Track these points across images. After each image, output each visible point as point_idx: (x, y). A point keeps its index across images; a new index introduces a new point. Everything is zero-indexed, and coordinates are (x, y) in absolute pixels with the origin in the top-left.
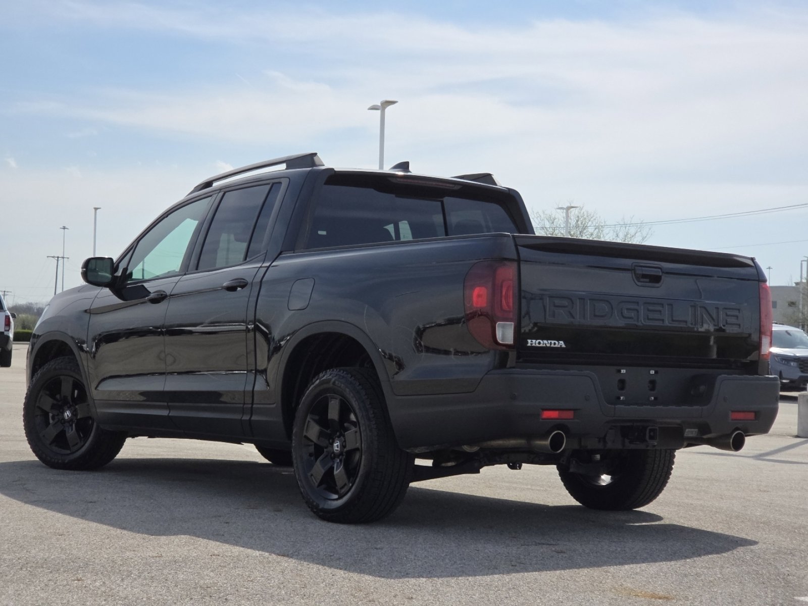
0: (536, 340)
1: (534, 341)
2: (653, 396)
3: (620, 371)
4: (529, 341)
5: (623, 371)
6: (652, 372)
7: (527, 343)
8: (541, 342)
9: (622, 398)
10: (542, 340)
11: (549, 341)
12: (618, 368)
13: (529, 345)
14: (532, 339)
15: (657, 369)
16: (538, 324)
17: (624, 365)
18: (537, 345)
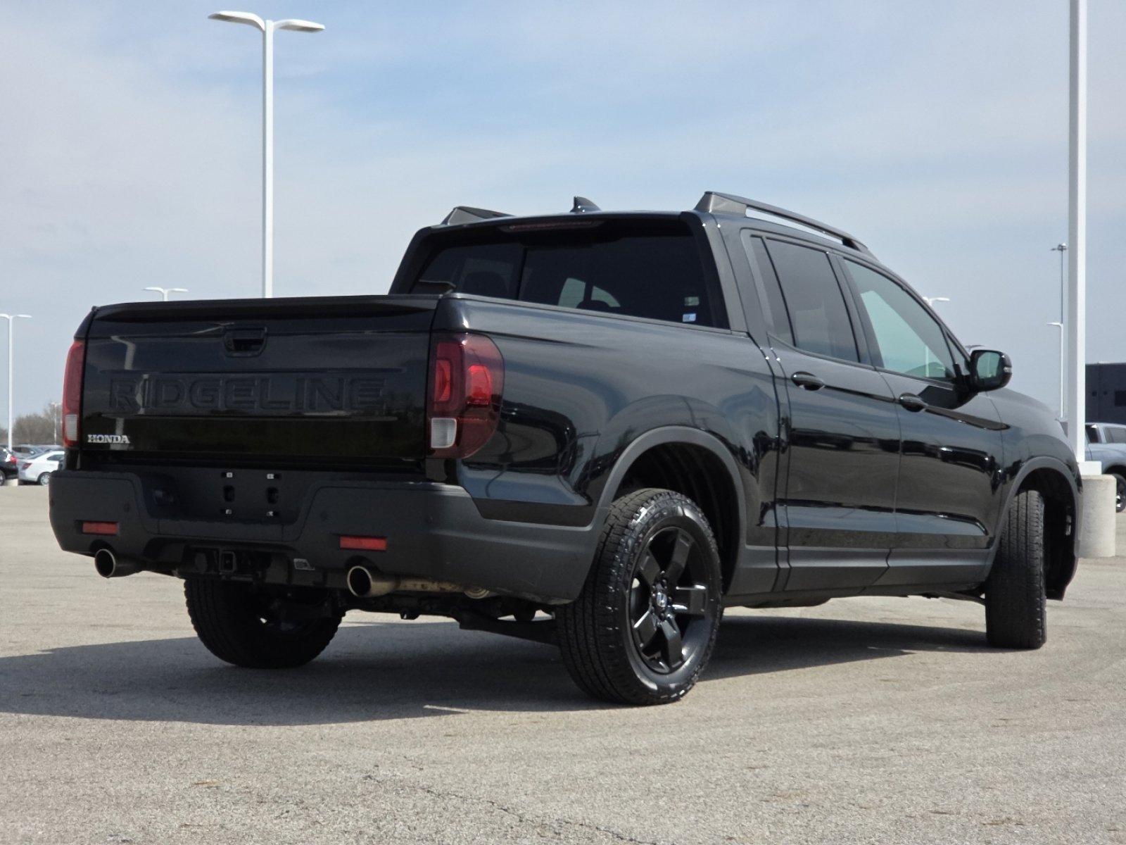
0: (97, 434)
1: (94, 436)
2: (271, 510)
3: (224, 475)
4: (90, 436)
5: (229, 475)
6: (271, 476)
7: (88, 438)
8: (102, 436)
9: (227, 511)
10: (104, 434)
11: (111, 436)
12: (222, 470)
13: (90, 441)
14: (92, 434)
15: (278, 472)
16: (103, 415)
17: (230, 467)
18: (98, 441)
